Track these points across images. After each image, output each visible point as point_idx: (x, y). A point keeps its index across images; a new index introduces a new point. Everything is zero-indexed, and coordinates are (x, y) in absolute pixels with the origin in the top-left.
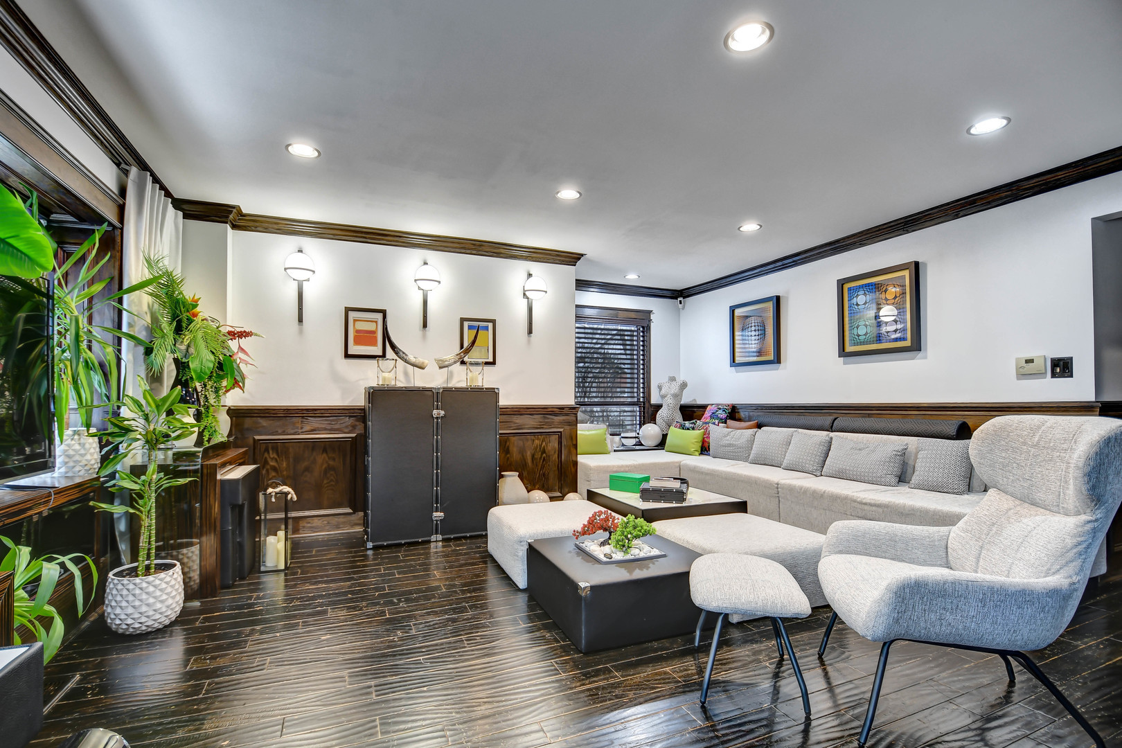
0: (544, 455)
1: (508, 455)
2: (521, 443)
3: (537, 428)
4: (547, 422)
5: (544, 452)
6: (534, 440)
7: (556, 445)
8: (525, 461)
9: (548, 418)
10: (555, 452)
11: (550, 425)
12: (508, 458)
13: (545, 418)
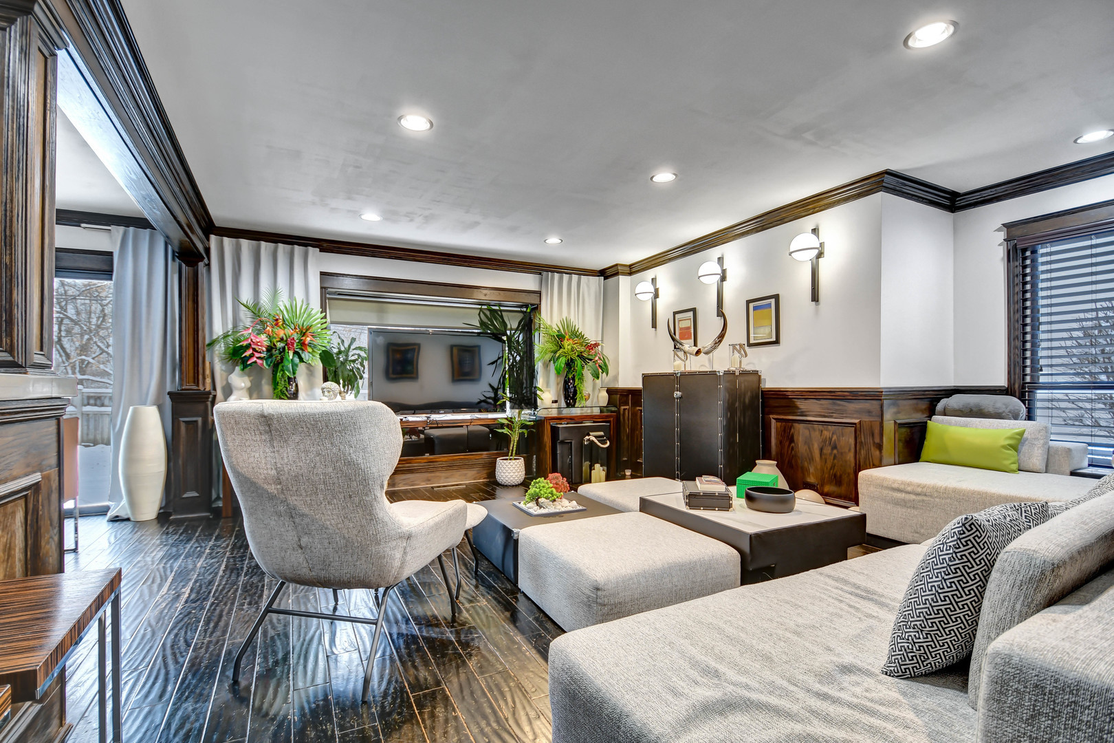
0: (835, 451)
1: (793, 444)
2: (807, 432)
3: (825, 416)
4: (836, 410)
5: (835, 447)
6: (822, 431)
7: (852, 441)
8: (811, 454)
9: (839, 405)
10: (850, 450)
11: (842, 413)
12: (792, 448)
13: (834, 404)
